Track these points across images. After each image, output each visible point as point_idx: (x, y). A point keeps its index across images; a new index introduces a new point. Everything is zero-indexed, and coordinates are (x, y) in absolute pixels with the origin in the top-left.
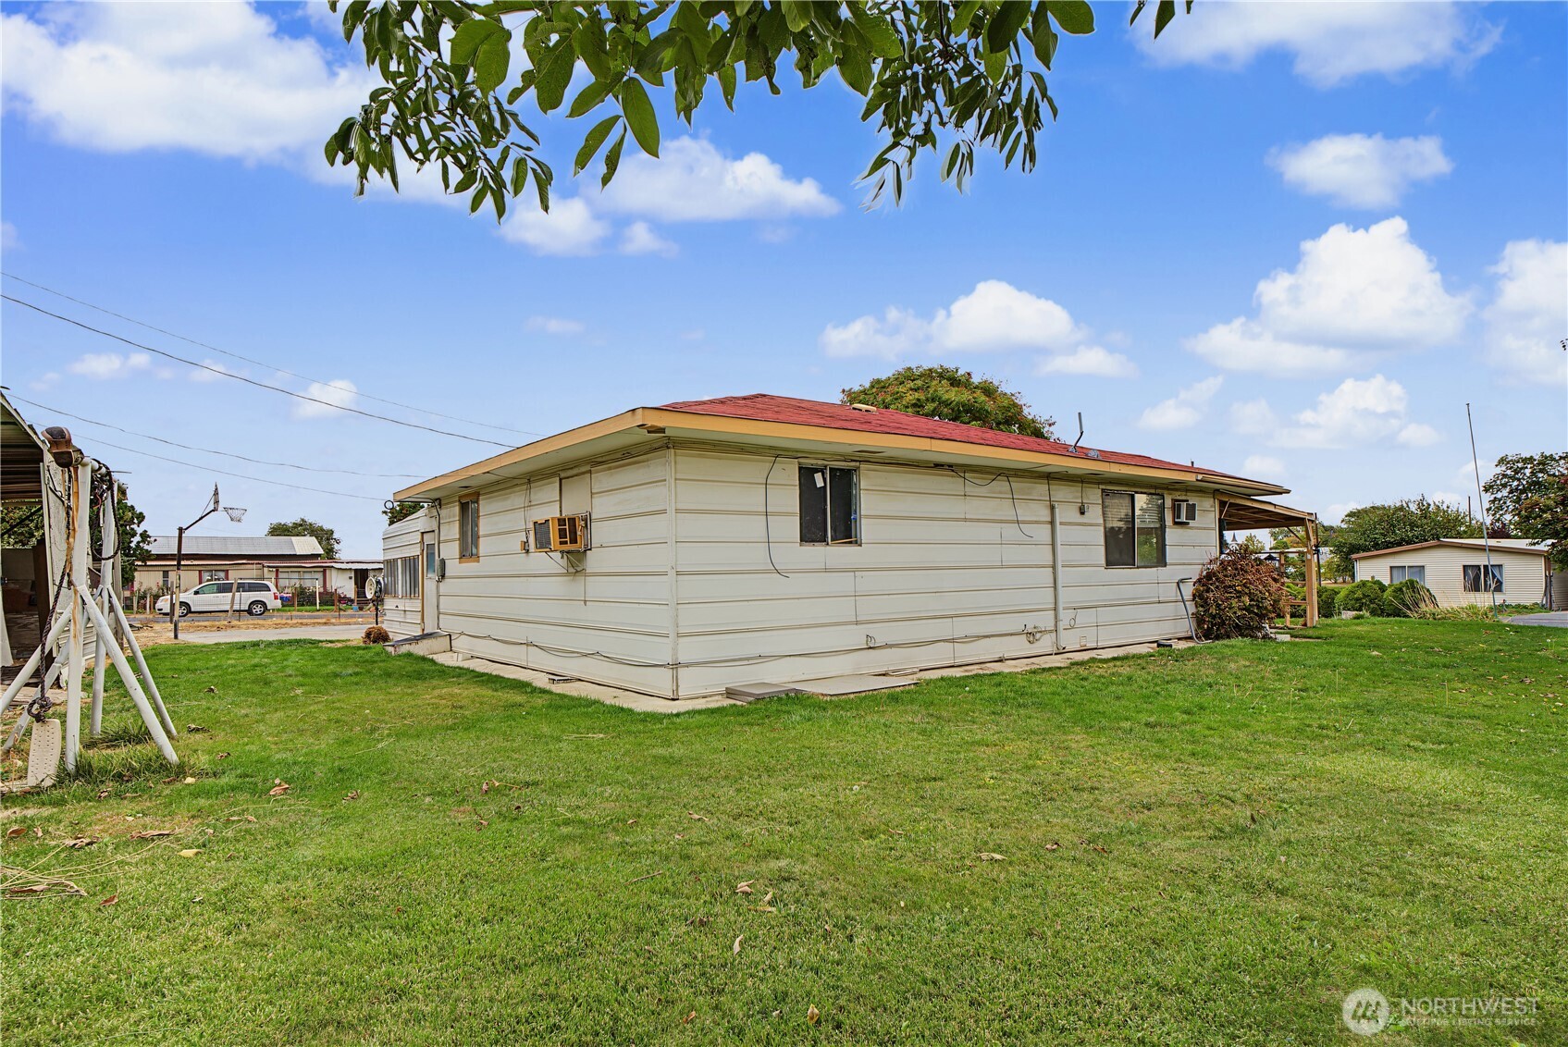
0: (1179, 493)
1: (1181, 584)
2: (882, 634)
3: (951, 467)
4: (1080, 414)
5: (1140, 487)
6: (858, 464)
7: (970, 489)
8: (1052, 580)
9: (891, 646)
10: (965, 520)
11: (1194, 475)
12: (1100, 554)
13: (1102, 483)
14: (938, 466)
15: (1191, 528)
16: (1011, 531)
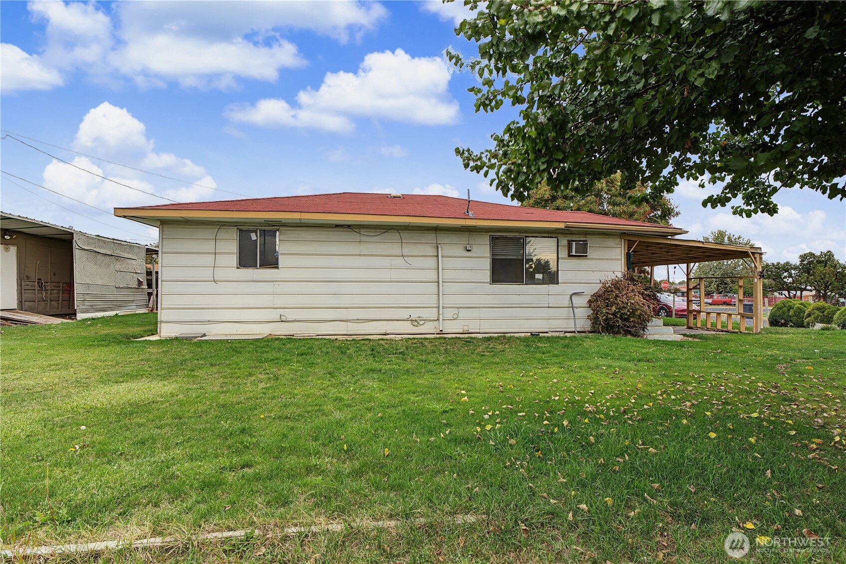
0: (577, 236)
1: (574, 298)
2: (290, 315)
3: (349, 226)
4: (468, 190)
5: (531, 233)
6: (278, 227)
7: (363, 238)
8: (437, 291)
9: (299, 321)
10: (360, 255)
11: (563, 223)
12: (487, 275)
13: (489, 232)
14: (337, 226)
15: (588, 259)
16: (399, 261)
